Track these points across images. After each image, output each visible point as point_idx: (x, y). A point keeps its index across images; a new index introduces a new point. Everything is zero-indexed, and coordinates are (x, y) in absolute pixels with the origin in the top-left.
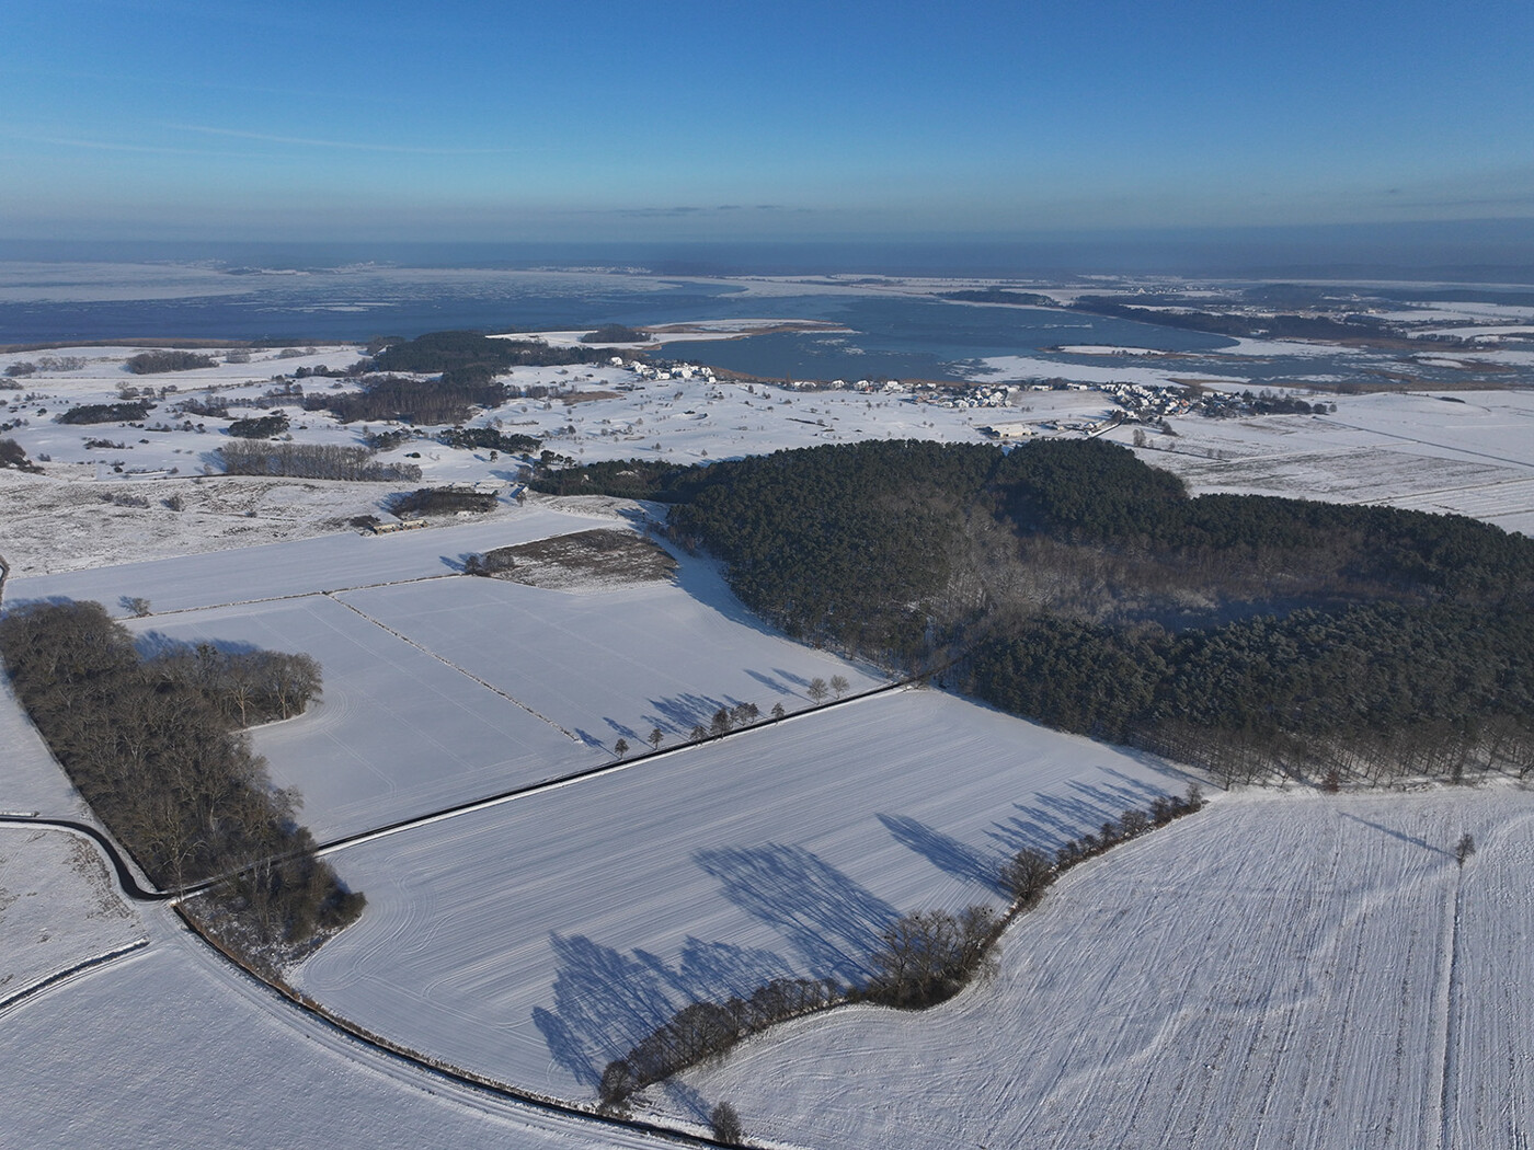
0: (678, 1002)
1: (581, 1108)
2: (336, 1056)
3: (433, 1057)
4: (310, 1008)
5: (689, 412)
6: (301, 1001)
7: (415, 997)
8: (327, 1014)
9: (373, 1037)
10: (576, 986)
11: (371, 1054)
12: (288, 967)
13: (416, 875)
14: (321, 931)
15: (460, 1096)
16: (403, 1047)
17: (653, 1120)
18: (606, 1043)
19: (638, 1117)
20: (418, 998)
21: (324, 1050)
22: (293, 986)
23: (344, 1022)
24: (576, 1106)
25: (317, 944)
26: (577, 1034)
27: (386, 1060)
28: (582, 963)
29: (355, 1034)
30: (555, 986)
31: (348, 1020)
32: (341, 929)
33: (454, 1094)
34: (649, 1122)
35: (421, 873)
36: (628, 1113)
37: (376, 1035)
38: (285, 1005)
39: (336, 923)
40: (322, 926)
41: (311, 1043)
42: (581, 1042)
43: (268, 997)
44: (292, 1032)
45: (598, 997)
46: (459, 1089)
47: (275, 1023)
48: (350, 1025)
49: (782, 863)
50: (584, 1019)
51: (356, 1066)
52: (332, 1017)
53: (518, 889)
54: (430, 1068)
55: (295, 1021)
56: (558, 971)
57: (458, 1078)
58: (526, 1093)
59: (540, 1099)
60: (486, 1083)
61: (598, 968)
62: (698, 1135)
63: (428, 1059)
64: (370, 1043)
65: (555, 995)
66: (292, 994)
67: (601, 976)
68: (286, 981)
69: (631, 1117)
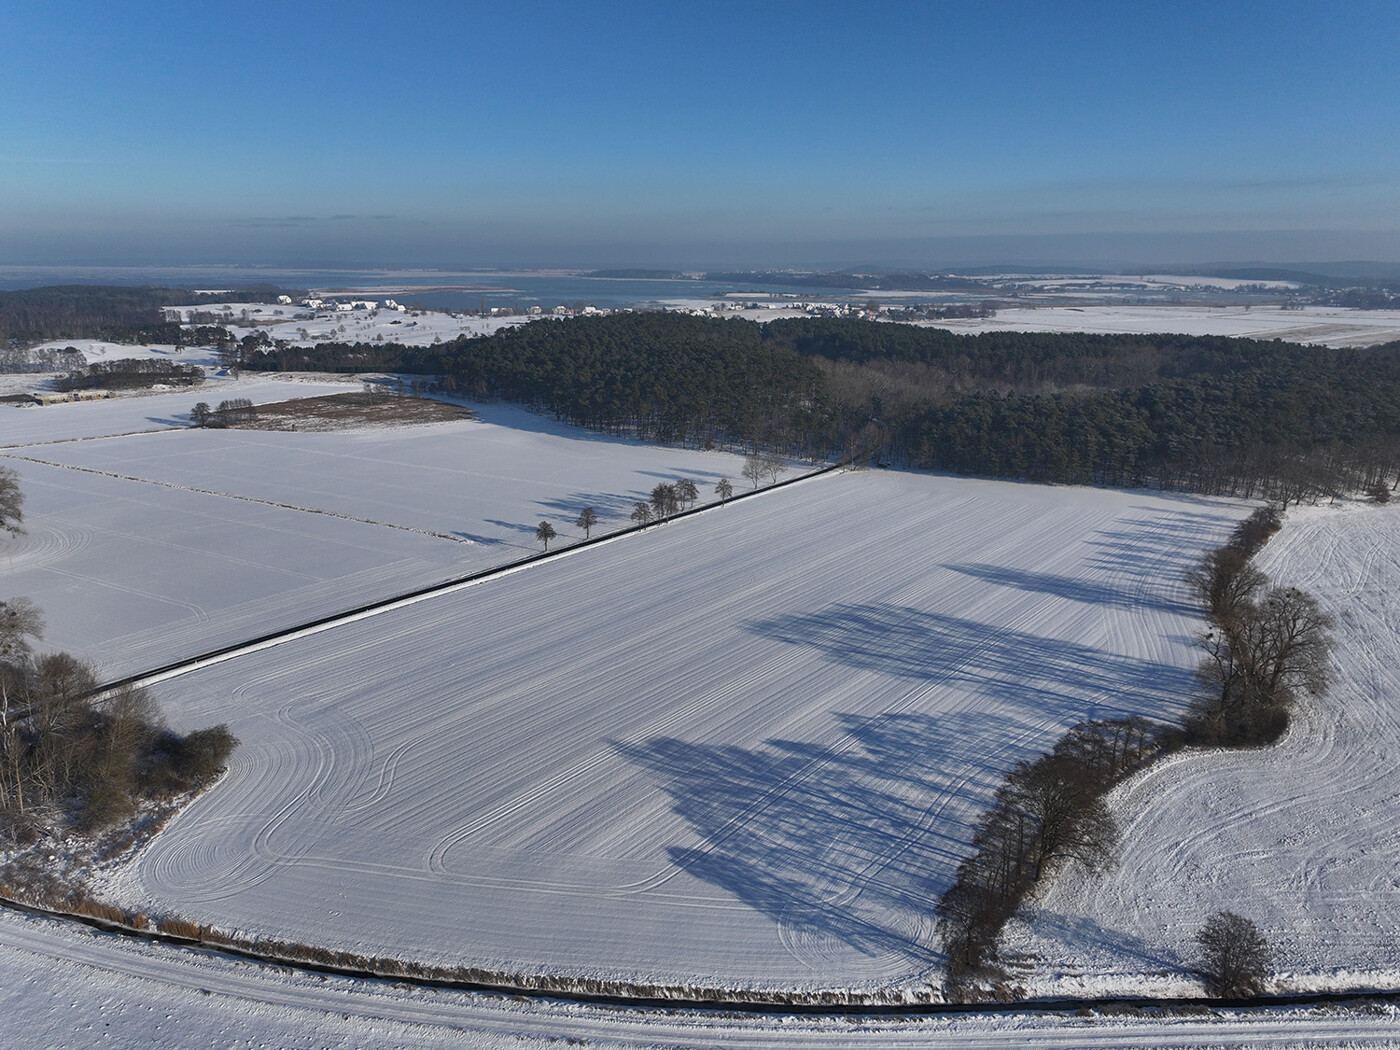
0: (912, 797)
1: (910, 998)
2: (296, 1016)
3: (528, 968)
4: (179, 936)
5: (395, 322)
6: (153, 929)
7: (418, 874)
8: (230, 941)
9: (363, 963)
10: (715, 805)
11: (381, 995)
12: (98, 874)
13: (303, 703)
14: (149, 804)
15: (643, 1033)
16: (446, 966)
17: (1068, 987)
18: (850, 879)
19: (1037, 987)
20: (425, 875)
21: (258, 1011)
22: (124, 905)
23: (280, 947)
24: (898, 997)
25: (151, 826)
26: (783, 875)
27: (421, 1001)
28: (695, 771)
29: (322, 965)
30: (677, 810)
31: (287, 941)
32: (193, 796)
33: (628, 1032)
34: (1062, 992)
35: (313, 700)
36: (1014, 985)
37: (368, 956)
38: (119, 943)
39: (177, 787)
40: (150, 796)
41: (215, 1003)
42: (803, 885)
43: (71, 936)
44: (159, 992)
45: (771, 813)
46: (631, 1020)
47: (103, 982)
48: (297, 949)
49: (877, 621)
50: (773, 850)
51: (356, 1027)
52: (246, 944)
53: (505, 696)
54: (540, 995)
55: (156, 968)
56: (666, 790)
57: (606, 999)
58: (777, 996)
59: (813, 1002)
60: (675, 995)
61: (729, 774)
62: (1171, 994)
63: (517, 979)
64: (364, 973)
65: (688, 823)
66: (131, 924)
67: (745, 784)
68: (103, 900)
69: (1023, 992)
